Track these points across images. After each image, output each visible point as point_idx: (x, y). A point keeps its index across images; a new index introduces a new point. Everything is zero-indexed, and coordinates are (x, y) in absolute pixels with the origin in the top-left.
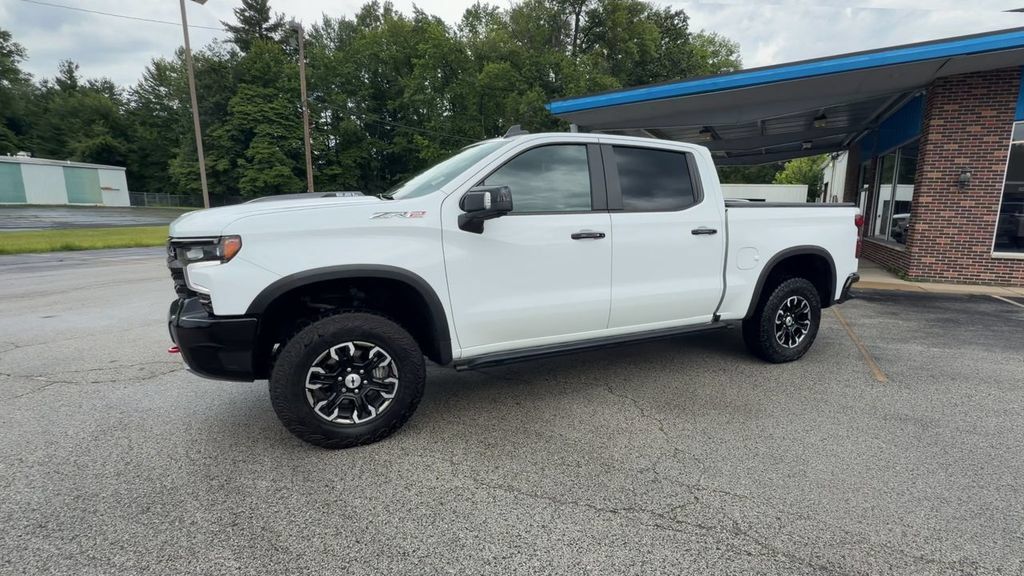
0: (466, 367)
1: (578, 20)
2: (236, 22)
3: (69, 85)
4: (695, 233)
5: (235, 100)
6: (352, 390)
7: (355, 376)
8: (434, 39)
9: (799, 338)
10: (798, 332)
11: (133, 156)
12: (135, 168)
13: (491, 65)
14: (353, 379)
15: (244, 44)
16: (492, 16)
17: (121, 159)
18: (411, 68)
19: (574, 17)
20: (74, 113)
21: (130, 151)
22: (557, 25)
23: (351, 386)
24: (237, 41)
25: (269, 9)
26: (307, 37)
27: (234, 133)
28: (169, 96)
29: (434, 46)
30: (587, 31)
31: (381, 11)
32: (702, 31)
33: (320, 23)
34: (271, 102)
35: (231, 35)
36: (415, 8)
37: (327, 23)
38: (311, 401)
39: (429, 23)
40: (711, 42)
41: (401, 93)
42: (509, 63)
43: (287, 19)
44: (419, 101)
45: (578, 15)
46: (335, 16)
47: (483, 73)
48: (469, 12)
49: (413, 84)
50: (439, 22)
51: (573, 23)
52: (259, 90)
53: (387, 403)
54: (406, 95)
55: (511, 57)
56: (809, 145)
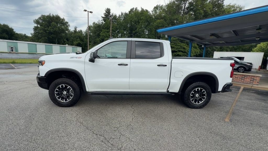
0: (90, 94)
1: (185, 6)
2: (104, 16)
3: (75, 31)
4: (158, 65)
5: (102, 33)
6: (65, 95)
7: (65, 92)
8: (145, 15)
9: (201, 102)
10: (201, 100)
11: (84, 45)
12: (83, 47)
13: (158, 20)
14: (65, 93)
15: (105, 20)
16: (161, 7)
17: (81, 45)
18: (139, 22)
19: (184, 5)
20: (75, 37)
21: (83, 44)
22: (179, 7)
23: (64, 94)
24: (104, 20)
25: (110, 12)
26: (117, 18)
27: (101, 40)
28: (91, 33)
29: (145, 17)
30: (188, 8)
31: (135, 10)
32: (230, 4)
33: (121, 14)
34: (108, 33)
35: (102, 19)
36: (141, 8)
37: (122, 14)
38: (56, 96)
39: (144, 11)
40: (233, 7)
41: (136, 29)
42: (163, 19)
43: (114, 14)
44: (140, 31)
45: (185, 4)
46: (124, 12)
47: (156, 23)
48: (155, 7)
49: (139, 27)
50: (147, 11)
51: (184, 7)
52: (106, 30)
53: (71, 99)
54: (137, 29)
55: (164, 18)
56: (258, 39)
